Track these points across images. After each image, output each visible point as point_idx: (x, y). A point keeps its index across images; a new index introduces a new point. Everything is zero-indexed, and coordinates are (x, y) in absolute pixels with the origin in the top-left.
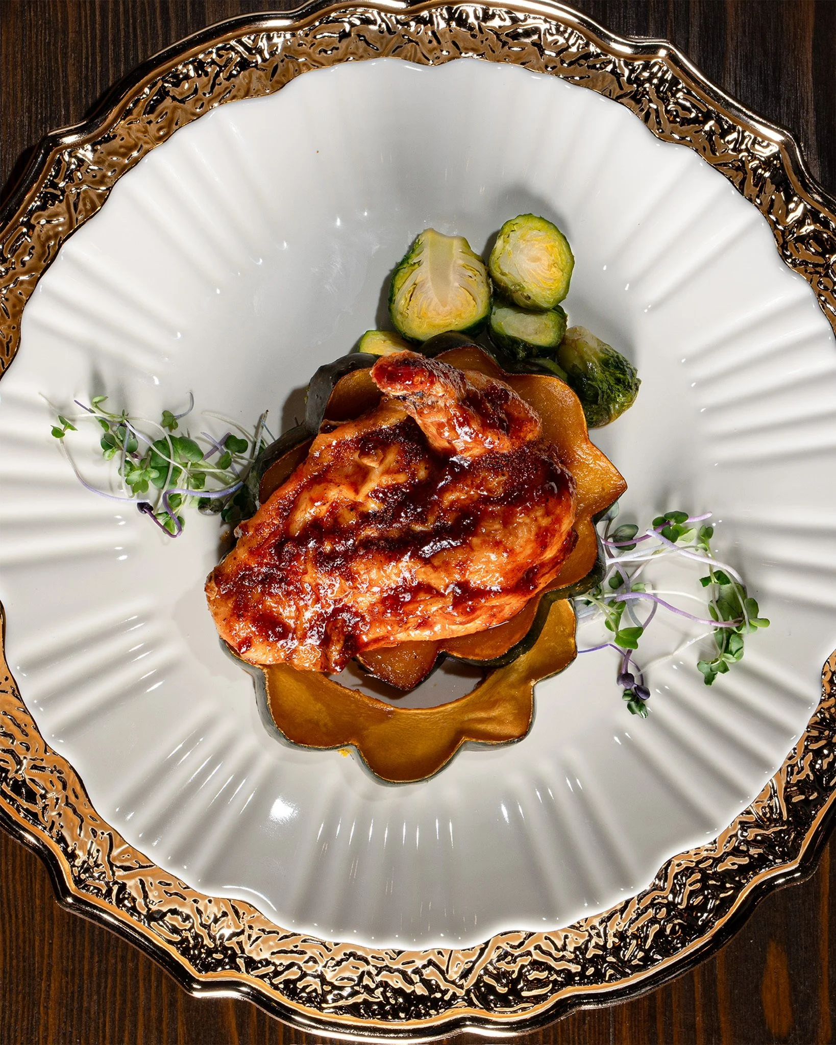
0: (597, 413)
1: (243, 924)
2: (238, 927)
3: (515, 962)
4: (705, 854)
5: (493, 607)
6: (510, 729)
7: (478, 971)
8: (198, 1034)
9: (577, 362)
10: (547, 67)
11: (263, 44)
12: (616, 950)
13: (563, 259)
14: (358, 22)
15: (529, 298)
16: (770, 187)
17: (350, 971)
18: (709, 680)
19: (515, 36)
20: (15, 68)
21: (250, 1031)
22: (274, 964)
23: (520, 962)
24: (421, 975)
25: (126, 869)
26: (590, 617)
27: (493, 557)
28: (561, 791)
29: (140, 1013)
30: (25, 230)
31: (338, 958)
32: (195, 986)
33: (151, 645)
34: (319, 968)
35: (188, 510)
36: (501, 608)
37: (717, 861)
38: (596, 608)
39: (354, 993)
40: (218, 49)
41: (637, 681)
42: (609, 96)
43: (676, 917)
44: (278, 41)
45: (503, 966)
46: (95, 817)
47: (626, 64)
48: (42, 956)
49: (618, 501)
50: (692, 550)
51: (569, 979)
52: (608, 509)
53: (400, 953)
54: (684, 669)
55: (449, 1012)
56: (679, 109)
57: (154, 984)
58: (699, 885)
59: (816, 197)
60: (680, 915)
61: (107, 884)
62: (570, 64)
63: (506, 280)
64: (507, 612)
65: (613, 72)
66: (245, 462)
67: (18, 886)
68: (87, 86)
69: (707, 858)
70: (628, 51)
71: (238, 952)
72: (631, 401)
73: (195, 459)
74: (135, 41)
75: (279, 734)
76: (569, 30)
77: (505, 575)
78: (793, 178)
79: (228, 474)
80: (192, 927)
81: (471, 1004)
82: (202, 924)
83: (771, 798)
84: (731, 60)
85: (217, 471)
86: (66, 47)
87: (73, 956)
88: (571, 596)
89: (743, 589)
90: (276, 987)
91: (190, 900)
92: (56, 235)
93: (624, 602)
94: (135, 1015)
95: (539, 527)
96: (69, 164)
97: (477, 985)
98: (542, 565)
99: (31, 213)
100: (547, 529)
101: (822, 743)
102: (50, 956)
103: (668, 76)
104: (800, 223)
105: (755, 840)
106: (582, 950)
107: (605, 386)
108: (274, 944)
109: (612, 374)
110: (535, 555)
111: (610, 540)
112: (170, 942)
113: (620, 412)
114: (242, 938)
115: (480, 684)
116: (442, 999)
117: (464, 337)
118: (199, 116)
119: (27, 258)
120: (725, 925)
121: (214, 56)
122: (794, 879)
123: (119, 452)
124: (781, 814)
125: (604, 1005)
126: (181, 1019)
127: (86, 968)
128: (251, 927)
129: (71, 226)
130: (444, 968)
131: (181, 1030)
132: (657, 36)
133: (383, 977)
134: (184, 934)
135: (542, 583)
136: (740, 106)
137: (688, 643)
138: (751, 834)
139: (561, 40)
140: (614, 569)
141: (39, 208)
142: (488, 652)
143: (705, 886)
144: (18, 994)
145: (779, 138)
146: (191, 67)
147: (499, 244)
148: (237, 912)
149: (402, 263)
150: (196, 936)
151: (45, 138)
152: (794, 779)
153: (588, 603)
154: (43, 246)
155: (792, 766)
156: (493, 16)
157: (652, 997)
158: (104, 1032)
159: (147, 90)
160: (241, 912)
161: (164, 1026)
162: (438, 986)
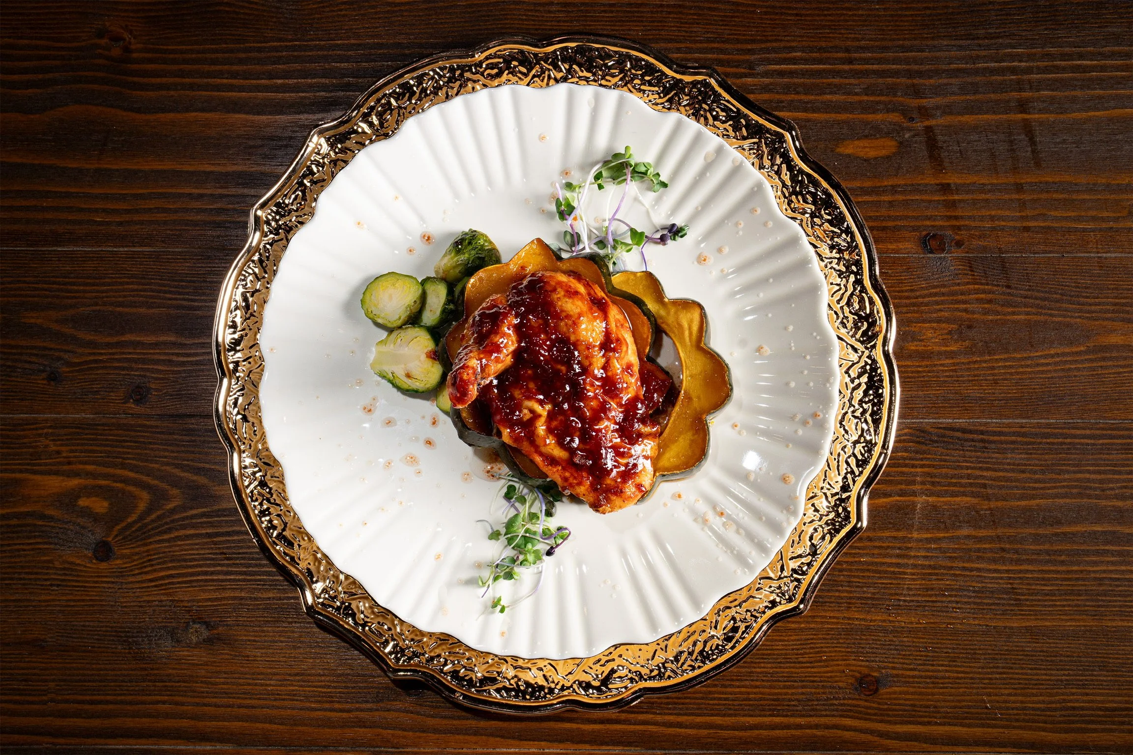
0: (491, 258)
1: (820, 494)
2: (821, 497)
3: (847, 317)
4: (779, 193)
5: (616, 326)
6: (696, 315)
7: (853, 341)
8: (890, 523)
9: (457, 271)
10: (267, 288)
11: (249, 471)
12: (840, 251)
13: (391, 279)
14: (236, 410)
15: (415, 301)
16: (348, 144)
17: (851, 424)
18: (664, 185)
19: (247, 307)
20: (263, 631)
21: (889, 489)
22: (846, 474)
23: (847, 314)
24: (855, 378)
25: (782, 569)
26: (624, 262)
27: (583, 326)
28: (737, 282)
29: (876, 560)
30: (367, 628)
31: (843, 432)
32: (859, 525)
33: (642, 551)
34: (850, 444)
35: (552, 524)
36: (617, 321)
37: (784, 185)
38: (618, 258)
39: (866, 421)
40: (252, 501)
41: (665, 232)
42: (286, 247)
43: (819, 213)
44: (248, 461)
45: (850, 325)
46: (749, 587)
47: (266, 236)
48: (838, 623)
49: (548, 243)
50: (580, 195)
51: (859, 282)
52: (553, 251)
53: (840, 392)
54: (658, 200)
55: (879, 361)
56: (295, 202)
57: (857, 551)
58: (800, 197)
59: (354, 114)
60: (819, 210)
61: (792, 581)
62: (266, 272)
63: (404, 317)
64: (620, 317)
65: (271, 245)
66: (522, 487)
67: (792, 638)
68: (276, 585)
69: (782, 192)
70: (258, 234)
71: (837, 497)
72: (482, 235)
73: (520, 520)
74: (246, 553)
75: (699, 465)
76: (244, 273)
77: (595, 318)
78: (342, 129)
79: (528, 498)
80: (821, 526)
81: (874, 347)
82: (820, 520)
83: (744, 149)
84: (266, 169)
85: (528, 504)
86: (251, 598)
87: (838, 603)
88: (609, 275)
89: (606, 163)
90: (861, 473)
91: (804, 528)
92: (371, 607)
93: (614, 240)
94: (877, 564)
95: (565, 296)
96: (325, 598)
97: (862, 343)
98: (589, 294)
99: (356, 623)
100: (567, 291)
101: (708, 115)
102: (838, 618)
103: (274, 209)
104: (371, 125)
105: (771, 160)
106: (840, 274)
107: (473, 252)
108: (833, 474)
109: (466, 248)
110: (582, 299)
111: (573, 249)
112: (831, 541)
113: (491, 242)
114: (829, 494)
115: (667, 334)
116: (870, 365)
117: (440, 345)
118: (295, 514)
119: (386, 627)
120: (825, 180)
121: (256, 503)
122: (797, 135)
123: (515, 568)
124: (754, 143)
125: (876, 260)
126: (880, 534)
127: (846, 594)
128: (822, 488)
129: (366, 598)
130: (851, 363)
131: (887, 534)
132: (248, 215)
133: (855, 402)
134: (826, 531)
135: (600, 294)
136: (295, 163)
137: (641, 198)
138: (767, 163)
139: (251, 278)
140: (593, 246)
141: (354, 619)
142: (646, 329)
143: (800, 193)
144: (861, 639)
145: (315, 139)
146: (263, 519)
147: (380, 321)
148: (812, 498)
149: (393, 384)
150: (827, 524)
151: (307, 614)
152: (732, 134)
153: (614, 263)
154: (378, 616)
155: (724, 135)
156: (233, 322)
157: (872, 229)
158: (887, 584)
159: (278, 548)
160: (811, 495)
161: (884, 545)
162: (862, 368)
